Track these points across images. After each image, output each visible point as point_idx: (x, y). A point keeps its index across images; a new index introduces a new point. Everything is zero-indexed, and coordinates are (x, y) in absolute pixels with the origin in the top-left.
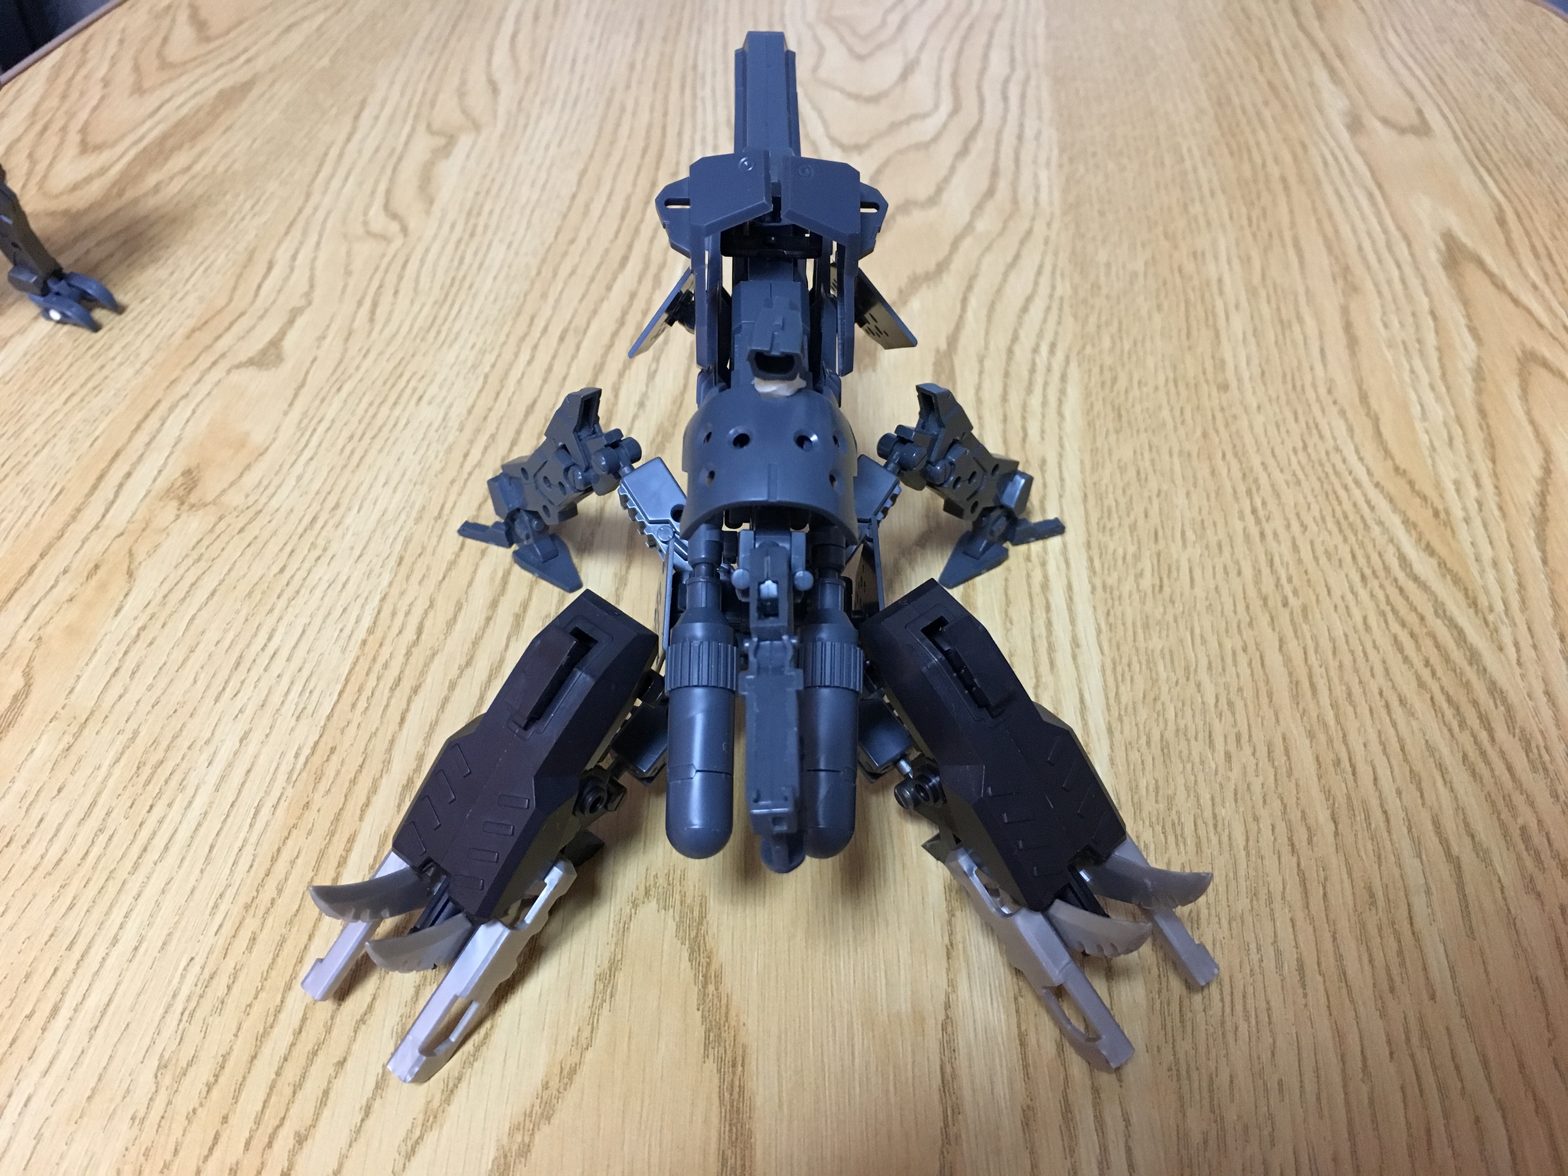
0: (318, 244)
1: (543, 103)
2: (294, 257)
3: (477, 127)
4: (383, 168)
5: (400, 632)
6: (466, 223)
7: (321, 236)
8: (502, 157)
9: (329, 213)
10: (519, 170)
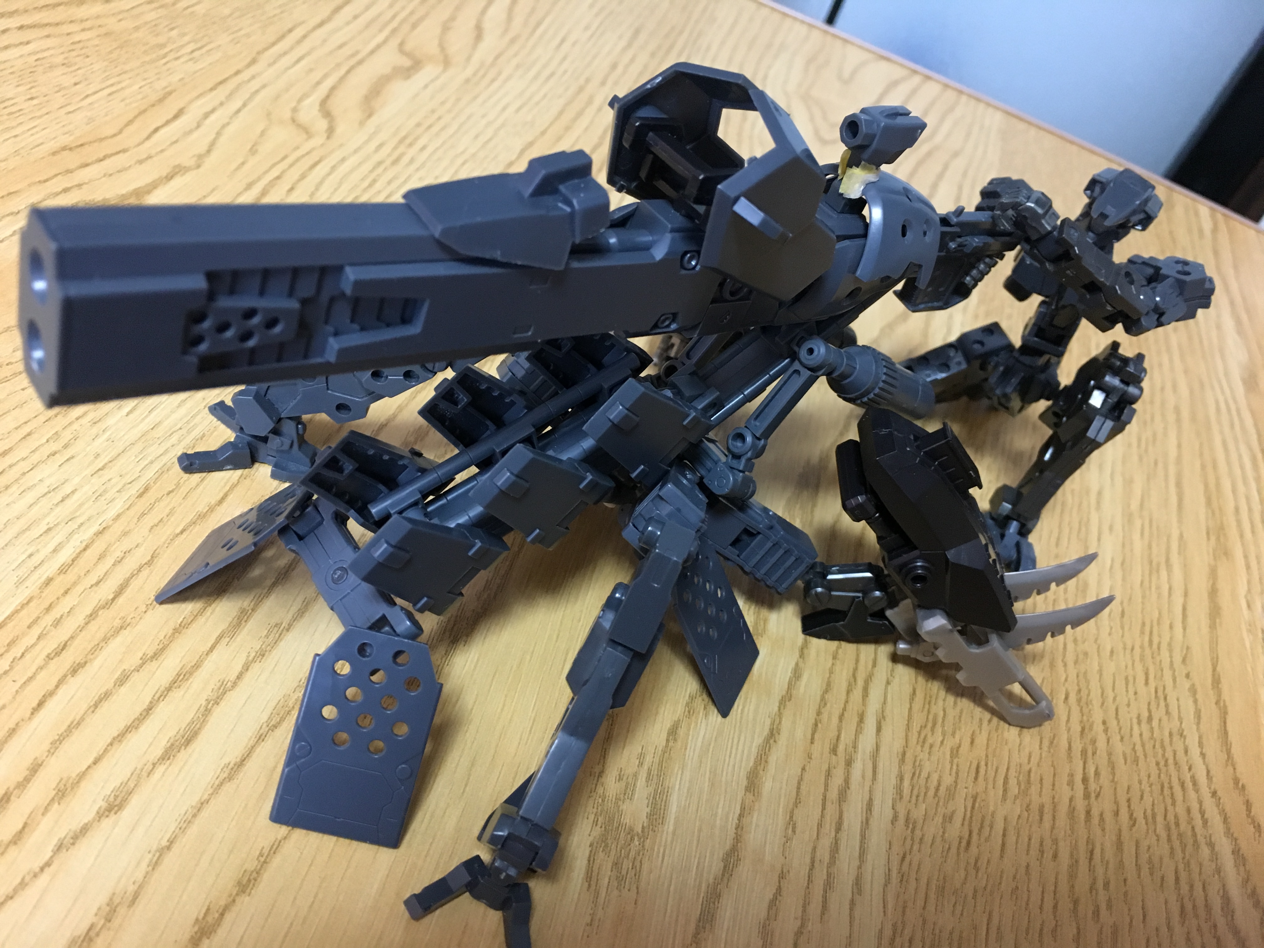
0: (238, 111)
1: (518, 67)
2: (207, 115)
3: (447, 63)
4: (338, 65)
5: (97, 583)
6: (395, 148)
7: (244, 105)
8: (458, 100)
9: (264, 86)
10: (469, 118)
